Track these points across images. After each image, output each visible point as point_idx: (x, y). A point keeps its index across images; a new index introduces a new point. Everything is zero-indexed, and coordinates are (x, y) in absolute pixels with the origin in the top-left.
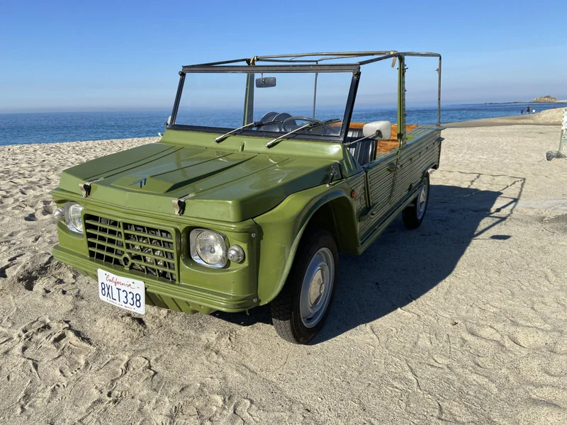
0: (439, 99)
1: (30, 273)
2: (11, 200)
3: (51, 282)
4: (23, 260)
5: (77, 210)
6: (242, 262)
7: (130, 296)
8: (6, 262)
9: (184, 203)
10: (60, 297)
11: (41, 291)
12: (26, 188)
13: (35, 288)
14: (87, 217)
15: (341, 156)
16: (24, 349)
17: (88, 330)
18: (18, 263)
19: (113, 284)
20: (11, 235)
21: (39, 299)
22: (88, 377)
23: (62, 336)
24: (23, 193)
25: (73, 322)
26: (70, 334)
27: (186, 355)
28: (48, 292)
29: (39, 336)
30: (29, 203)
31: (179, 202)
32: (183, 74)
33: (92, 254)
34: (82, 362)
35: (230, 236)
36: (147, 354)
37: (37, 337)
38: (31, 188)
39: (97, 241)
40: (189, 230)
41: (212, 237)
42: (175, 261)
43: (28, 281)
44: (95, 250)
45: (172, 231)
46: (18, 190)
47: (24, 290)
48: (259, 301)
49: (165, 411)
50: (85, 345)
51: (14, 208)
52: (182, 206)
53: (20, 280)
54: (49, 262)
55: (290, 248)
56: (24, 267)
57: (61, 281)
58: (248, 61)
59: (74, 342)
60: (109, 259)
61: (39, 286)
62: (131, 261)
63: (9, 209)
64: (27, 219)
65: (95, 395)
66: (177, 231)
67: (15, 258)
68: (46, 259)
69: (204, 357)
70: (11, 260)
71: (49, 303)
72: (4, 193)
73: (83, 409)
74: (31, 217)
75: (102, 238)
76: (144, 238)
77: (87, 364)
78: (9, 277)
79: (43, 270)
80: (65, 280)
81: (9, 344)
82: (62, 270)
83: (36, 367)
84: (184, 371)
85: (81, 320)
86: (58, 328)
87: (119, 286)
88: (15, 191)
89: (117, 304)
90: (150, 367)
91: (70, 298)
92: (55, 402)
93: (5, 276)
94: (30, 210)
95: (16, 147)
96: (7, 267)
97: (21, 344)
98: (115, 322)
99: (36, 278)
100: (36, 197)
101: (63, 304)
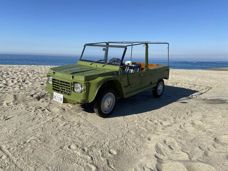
0: (168, 57)
1: (39, 97)
2: (38, 80)
3: (44, 99)
4: (38, 93)
5: (51, 78)
6: (85, 91)
7: (60, 98)
8: (34, 93)
9: (74, 76)
10: (46, 103)
11: (41, 101)
12: (43, 77)
13: (40, 100)
14: (53, 79)
15: (119, 70)
16: (35, 111)
17: (51, 109)
18: (37, 94)
19: (56, 96)
20: (36, 88)
21: (40, 103)
22: (48, 117)
23: (44, 110)
24: (41, 78)
25: (48, 108)
26: (46, 110)
27: (72, 116)
28: (43, 101)
29: (39, 109)
30: (43, 81)
31: (72, 76)
32: (85, 46)
33: (53, 89)
34: (48, 115)
35: (82, 84)
36: (63, 115)
37: (38, 110)
38: (44, 77)
39: (55, 86)
40: (74, 83)
41: (79, 85)
42: (70, 90)
43: (39, 98)
44: (54, 88)
45: (70, 83)
46: (40, 77)
47: (37, 100)
48: (88, 101)
49: (63, 124)
50: (49, 112)
51: (38, 82)
52: (73, 77)
53: (36, 98)
54: (45, 95)
55: (97, 89)
56: (38, 95)
57: (47, 100)
58: (106, 43)
59: (47, 111)
60: (57, 90)
61: (41, 100)
62: (61, 90)
63: (37, 82)
64: (41, 85)
65: (49, 120)
66: (71, 83)
67: (36, 93)
68: (44, 94)
69: (77, 117)
70: (35, 93)
71: (43, 104)
72: (36, 78)
73: (45, 122)
74: (43, 84)
75: (56, 85)
76: (65, 87)
77: (49, 115)
78: (34, 97)
79: (43, 96)
80: (48, 100)
81: (31, 110)
82: (48, 97)
83: (37, 114)
84: (71, 119)
85: (49, 108)
86: (43, 108)
87: (58, 96)
88: (39, 77)
89: (57, 101)
90: (63, 117)
91: (48, 103)
92: (39, 120)
93: (33, 97)
94: (42, 83)
95: (42, 66)
96: (34, 94)
97: (34, 110)
98: (58, 108)
99: (41, 98)
100: (45, 79)
101: (46, 104)
